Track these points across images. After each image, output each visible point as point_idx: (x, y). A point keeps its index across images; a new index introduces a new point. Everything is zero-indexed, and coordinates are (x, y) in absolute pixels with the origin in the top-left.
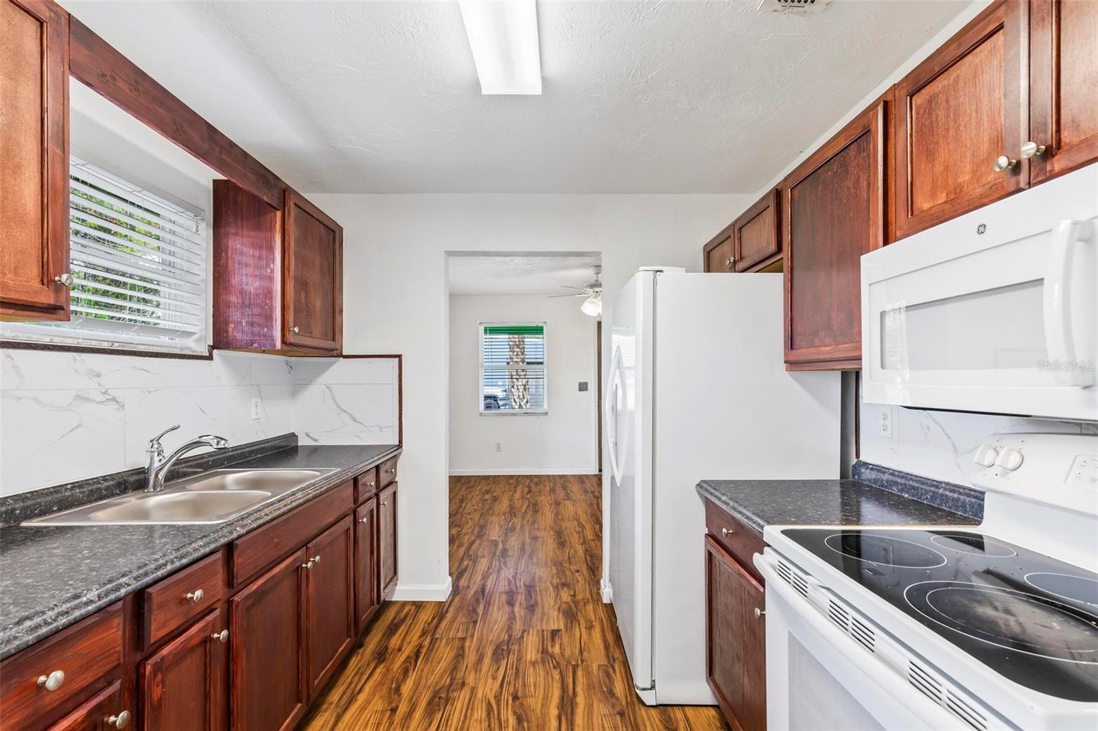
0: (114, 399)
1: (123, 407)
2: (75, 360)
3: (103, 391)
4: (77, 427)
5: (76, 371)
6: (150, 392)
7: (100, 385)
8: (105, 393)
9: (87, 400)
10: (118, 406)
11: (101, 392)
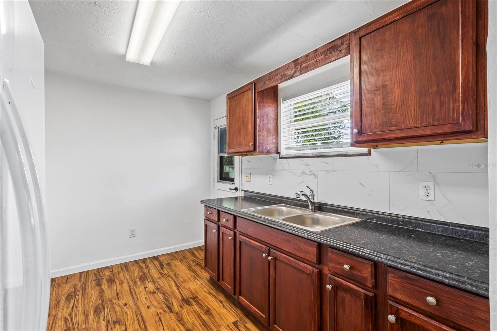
0: (314, 174)
1: (317, 177)
2: (302, 161)
3: (310, 171)
4: (302, 182)
5: (302, 164)
6: (328, 172)
7: (309, 169)
8: (311, 172)
9: (305, 173)
10: (315, 177)
11: (309, 171)
